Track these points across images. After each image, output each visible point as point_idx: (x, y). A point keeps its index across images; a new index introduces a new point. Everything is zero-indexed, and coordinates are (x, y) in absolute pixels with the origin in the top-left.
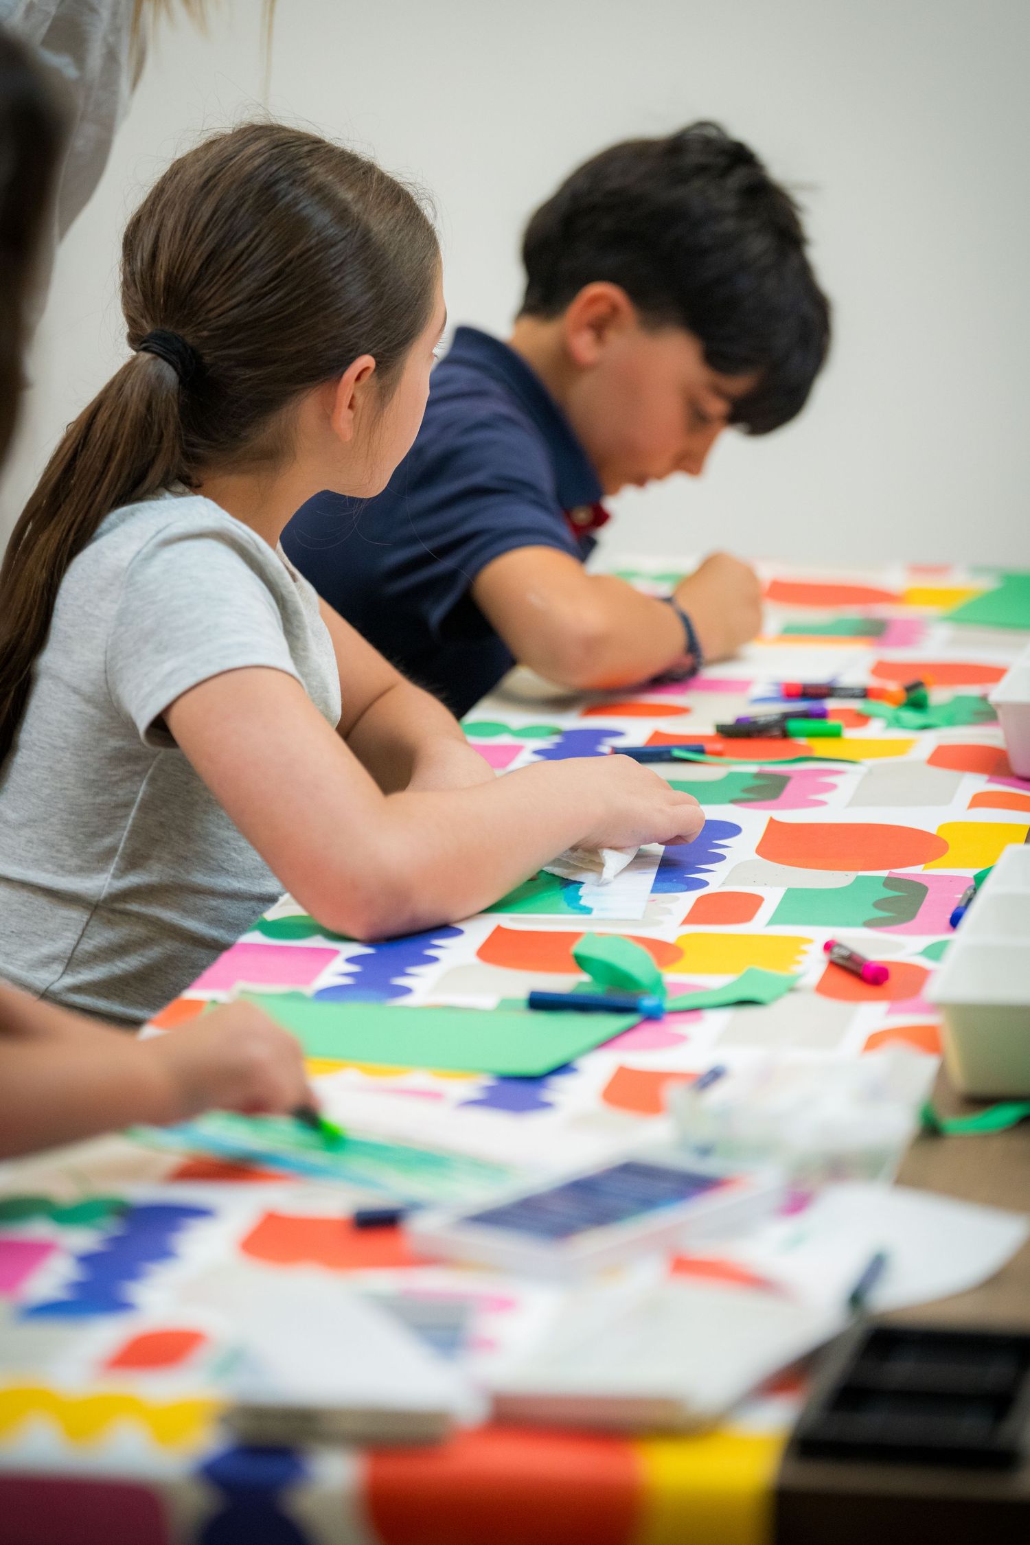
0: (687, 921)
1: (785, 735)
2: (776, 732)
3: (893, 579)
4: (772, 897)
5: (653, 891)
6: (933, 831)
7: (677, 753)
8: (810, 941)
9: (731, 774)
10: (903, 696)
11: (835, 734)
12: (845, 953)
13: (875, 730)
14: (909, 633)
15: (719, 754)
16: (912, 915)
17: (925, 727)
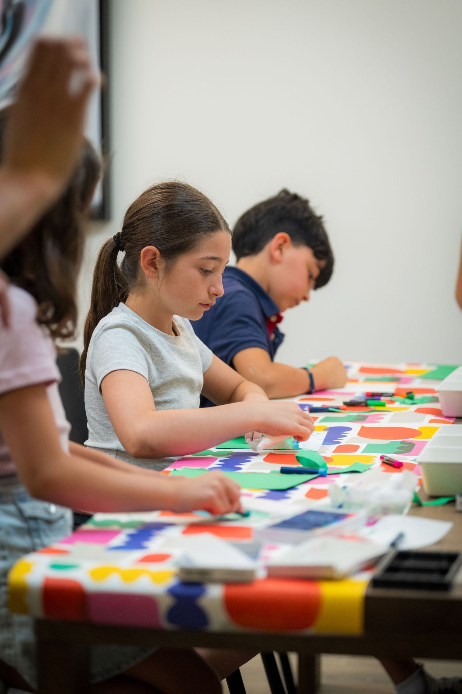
0: (334, 452)
1: (367, 405)
2: (364, 404)
3: (402, 367)
4: (363, 446)
5: (323, 444)
6: (417, 428)
7: (330, 409)
8: (376, 457)
9: (348, 416)
10: (406, 395)
11: (383, 405)
12: (388, 459)
13: (397, 405)
14: (408, 381)
15: (344, 409)
16: (410, 451)
17: (413, 404)
